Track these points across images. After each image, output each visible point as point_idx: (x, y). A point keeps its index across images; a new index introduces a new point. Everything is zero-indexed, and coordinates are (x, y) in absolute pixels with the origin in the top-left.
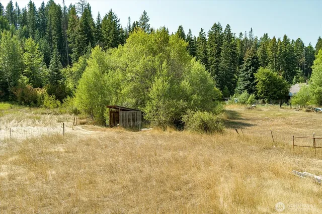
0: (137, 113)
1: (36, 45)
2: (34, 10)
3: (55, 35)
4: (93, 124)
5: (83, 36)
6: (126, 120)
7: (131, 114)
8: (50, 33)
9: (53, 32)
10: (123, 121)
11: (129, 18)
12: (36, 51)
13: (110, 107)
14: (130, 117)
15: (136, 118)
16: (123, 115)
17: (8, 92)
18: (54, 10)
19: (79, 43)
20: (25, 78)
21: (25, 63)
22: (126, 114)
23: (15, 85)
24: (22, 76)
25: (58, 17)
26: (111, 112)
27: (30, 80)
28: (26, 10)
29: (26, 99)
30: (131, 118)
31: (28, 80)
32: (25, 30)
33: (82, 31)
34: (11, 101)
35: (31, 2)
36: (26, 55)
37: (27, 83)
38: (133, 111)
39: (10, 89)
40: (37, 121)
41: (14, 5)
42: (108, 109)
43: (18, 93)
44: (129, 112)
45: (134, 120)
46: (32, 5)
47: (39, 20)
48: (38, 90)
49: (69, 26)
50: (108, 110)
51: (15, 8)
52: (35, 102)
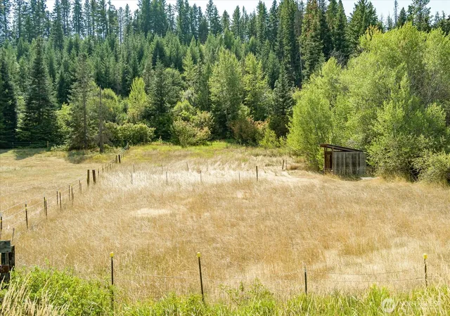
0: (359, 154)
1: (258, 64)
2: (265, 12)
3: (287, 45)
4: (307, 170)
5: (317, 44)
6: (342, 164)
7: (350, 157)
8: (281, 42)
9: (285, 41)
10: (338, 165)
11: (396, 2)
12: (259, 71)
13: (325, 146)
14: (348, 160)
15: (357, 162)
16: (338, 158)
17: (226, 127)
18: (287, 9)
19: (312, 54)
20: (246, 107)
21: (247, 88)
22: (342, 156)
23: (234, 118)
24: (242, 105)
25: (291, 19)
26: (326, 153)
27: (251, 111)
28: (254, 14)
29: (244, 136)
30: (350, 161)
31: (249, 111)
32: (252, 42)
33: (316, 36)
34: (229, 138)
35: (260, 3)
36: (247, 78)
37: (248, 115)
38: (355, 152)
39: (228, 124)
40: (243, 164)
41: (241, 11)
42: (323, 148)
43: (236, 129)
44: (347, 153)
45: (354, 165)
46: (261, 7)
47: (270, 26)
48: (259, 124)
49: (303, 31)
50: (322, 150)
51: (242, 14)
52: (254, 140)
